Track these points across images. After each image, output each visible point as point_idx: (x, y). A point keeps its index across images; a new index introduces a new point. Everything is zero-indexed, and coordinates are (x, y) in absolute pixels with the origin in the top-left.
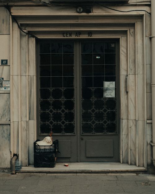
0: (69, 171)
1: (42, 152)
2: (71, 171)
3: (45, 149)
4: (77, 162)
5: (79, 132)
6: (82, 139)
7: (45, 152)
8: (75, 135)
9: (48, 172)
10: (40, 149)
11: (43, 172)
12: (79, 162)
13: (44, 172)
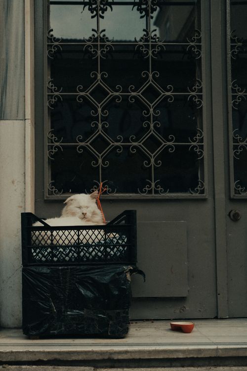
0: (220, 354)
1: (61, 262)
2: (230, 354)
3: (78, 245)
4: (216, 318)
5: (220, 186)
6: (235, 218)
7: (79, 259)
8: (204, 200)
9: (103, 361)
10: (53, 247)
11: (74, 358)
12: (222, 319)
13: (80, 358)
